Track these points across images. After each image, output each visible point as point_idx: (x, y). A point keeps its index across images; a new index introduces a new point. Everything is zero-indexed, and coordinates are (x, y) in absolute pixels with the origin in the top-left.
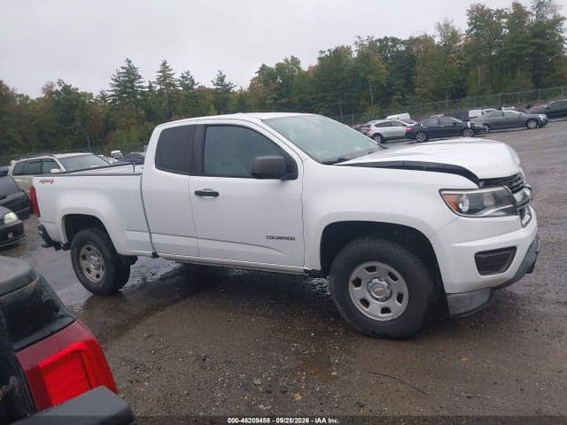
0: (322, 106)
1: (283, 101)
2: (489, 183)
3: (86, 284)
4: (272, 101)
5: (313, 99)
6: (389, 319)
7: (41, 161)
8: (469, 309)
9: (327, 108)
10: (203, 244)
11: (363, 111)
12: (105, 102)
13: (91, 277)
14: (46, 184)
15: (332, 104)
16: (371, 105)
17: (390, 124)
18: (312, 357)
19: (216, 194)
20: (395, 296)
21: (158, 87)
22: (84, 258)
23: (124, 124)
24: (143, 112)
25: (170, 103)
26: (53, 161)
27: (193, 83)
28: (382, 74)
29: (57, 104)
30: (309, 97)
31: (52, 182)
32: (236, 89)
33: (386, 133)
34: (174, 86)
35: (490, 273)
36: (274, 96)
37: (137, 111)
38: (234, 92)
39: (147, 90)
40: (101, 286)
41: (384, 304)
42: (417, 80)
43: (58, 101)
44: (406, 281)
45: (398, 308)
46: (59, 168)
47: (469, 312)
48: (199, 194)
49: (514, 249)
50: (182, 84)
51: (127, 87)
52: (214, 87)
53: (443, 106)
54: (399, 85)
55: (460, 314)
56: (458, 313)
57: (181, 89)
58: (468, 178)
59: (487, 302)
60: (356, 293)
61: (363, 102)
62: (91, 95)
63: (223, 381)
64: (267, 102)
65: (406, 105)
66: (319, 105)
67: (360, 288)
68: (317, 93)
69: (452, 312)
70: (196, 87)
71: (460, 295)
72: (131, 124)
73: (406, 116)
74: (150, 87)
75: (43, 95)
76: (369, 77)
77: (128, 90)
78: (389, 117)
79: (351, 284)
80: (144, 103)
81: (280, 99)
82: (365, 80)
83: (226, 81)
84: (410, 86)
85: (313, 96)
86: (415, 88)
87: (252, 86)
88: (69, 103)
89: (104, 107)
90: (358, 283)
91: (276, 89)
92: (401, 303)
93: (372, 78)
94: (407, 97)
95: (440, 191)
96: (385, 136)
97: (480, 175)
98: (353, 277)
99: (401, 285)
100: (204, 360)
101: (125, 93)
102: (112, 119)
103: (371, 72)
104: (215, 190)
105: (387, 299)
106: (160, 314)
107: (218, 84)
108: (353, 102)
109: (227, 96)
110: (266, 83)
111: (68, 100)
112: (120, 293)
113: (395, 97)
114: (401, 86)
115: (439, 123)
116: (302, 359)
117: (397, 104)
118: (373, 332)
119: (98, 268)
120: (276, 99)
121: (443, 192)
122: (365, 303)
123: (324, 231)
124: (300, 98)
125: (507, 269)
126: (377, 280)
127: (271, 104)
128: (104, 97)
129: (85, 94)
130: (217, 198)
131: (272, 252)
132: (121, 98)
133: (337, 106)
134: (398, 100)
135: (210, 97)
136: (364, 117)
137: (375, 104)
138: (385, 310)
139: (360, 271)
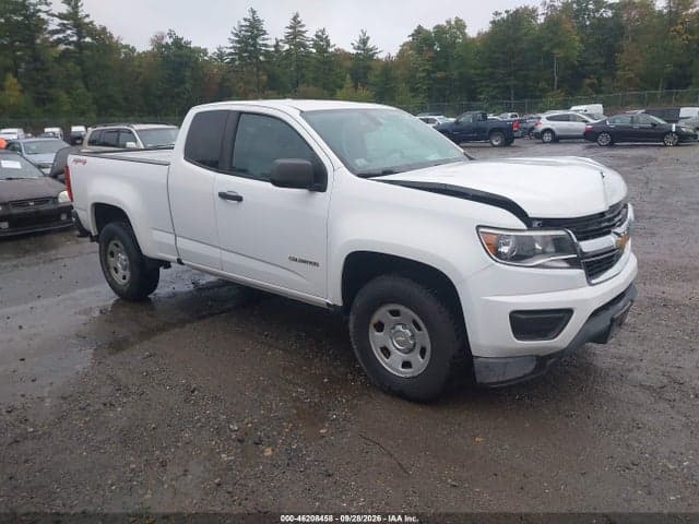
0: (487, 86)
1: (439, 75)
2: (547, 223)
3: (113, 285)
4: (422, 75)
5: (478, 75)
6: (408, 376)
7: (118, 131)
8: (501, 379)
9: (494, 88)
10: (227, 256)
11: (541, 97)
12: (222, 61)
13: (118, 278)
14: (80, 164)
15: (501, 84)
16: (553, 89)
17: (566, 118)
18: (310, 407)
19: (239, 199)
20: (418, 349)
21: (287, 47)
22: (112, 254)
23: (241, 90)
24: (265, 78)
25: (299, 68)
26: (130, 132)
27: (328, 45)
28: (575, 49)
29: (166, 59)
30: (472, 71)
31: (85, 162)
32: (381, 56)
33: (560, 130)
34: (305, 46)
35: (532, 339)
36: (427, 67)
37: (258, 76)
38: (378, 60)
39: (273, 49)
40: (125, 289)
41: (406, 357)
42: (622, 58)
43: (168, 56)
44: (429, 333)
45: (420, 363)
46: (136, 141)
47: (502, 382)
48: (223, 196)
49: (569, 312)
50: (316, 45)
51: (247, 44)
52: (355, 52)
53: (652, 99)
54: (596, 64)
55: (490, 383)
56: (488, 381)
57: (314, 51)
58: (515, 214)
59: (532, 373)
60: (377, 339)
61: (542, 84)
62: (205, 52)
63: (199, 420)
64: (418, 75)
65: (601, 92)
66: (484, 83)
67: (382, 334)
68: (484, 68)
69: (479, 379)
70: (330, 50)
71: (491, 360)
72: (250, 91)
73: (597, 108)
74: (276, 46)
75: (150, 48)
76: (556, 51)
77: (249, 48)
78: (574, 108)
79: (371, 328)
80: (268, 67)
81: (434, 72)
82: (549, 55)
83: (370, 44)
84: (610, 66)
85: (479, 72)
86: (616, 70)
87: (402, 54)
88: (178, 60)
89: (220, 68)
90: (380, 327)
91: (432, 59)
92: (423, 358)
93: (559, 53)
94: (604, 80)
95: (478, 227)
96: (557, 133)
97: (532, 213)
98: (376, 318)
99: (424, 338)
100: (193, 392)
101: (246, 51)
102: (228, 84)
103: (559, 45)
104: (240, 194)
105: (410, 351)
106: (177, 330)
107: (359, 48)
108: (530, 83)
109: (368, 63)
110: (420, 51)
111: (180, 56)
112: (150, 299)
113: (588, 81)
114: (598, 67)
115: (632, 122)
116: (297, 408)
117: (590, 91)
118: (389, 388)
119: (125, 269)
120: (429, 72)
121: (482, 230)
122: (386, 352)
123: (347, 258)
124: (461, 74)
125: (556, 336)
126: (400, 327)
127: (423, 78)
128: (221, 55)
129: (198, 50)
130: (240, 204)
131: (293, 276)
132: (241, 58)
133: (508, 87)
134: (591, 85)
135: (349, 64)
136: (541, 105)
137: (558, 88)
138: (406, 365)
139: (382, 314)
